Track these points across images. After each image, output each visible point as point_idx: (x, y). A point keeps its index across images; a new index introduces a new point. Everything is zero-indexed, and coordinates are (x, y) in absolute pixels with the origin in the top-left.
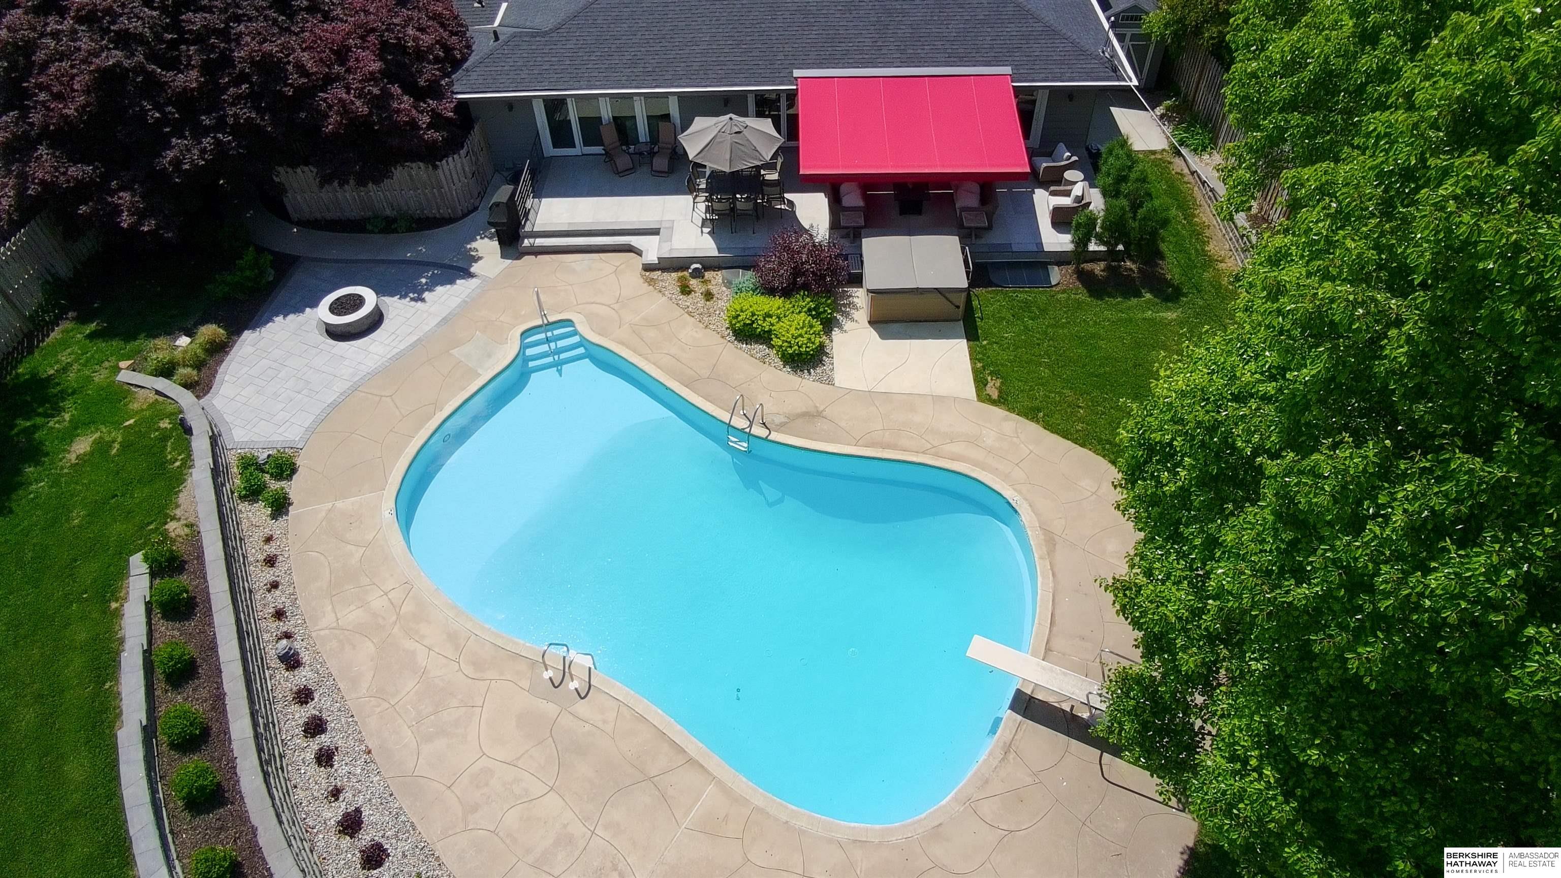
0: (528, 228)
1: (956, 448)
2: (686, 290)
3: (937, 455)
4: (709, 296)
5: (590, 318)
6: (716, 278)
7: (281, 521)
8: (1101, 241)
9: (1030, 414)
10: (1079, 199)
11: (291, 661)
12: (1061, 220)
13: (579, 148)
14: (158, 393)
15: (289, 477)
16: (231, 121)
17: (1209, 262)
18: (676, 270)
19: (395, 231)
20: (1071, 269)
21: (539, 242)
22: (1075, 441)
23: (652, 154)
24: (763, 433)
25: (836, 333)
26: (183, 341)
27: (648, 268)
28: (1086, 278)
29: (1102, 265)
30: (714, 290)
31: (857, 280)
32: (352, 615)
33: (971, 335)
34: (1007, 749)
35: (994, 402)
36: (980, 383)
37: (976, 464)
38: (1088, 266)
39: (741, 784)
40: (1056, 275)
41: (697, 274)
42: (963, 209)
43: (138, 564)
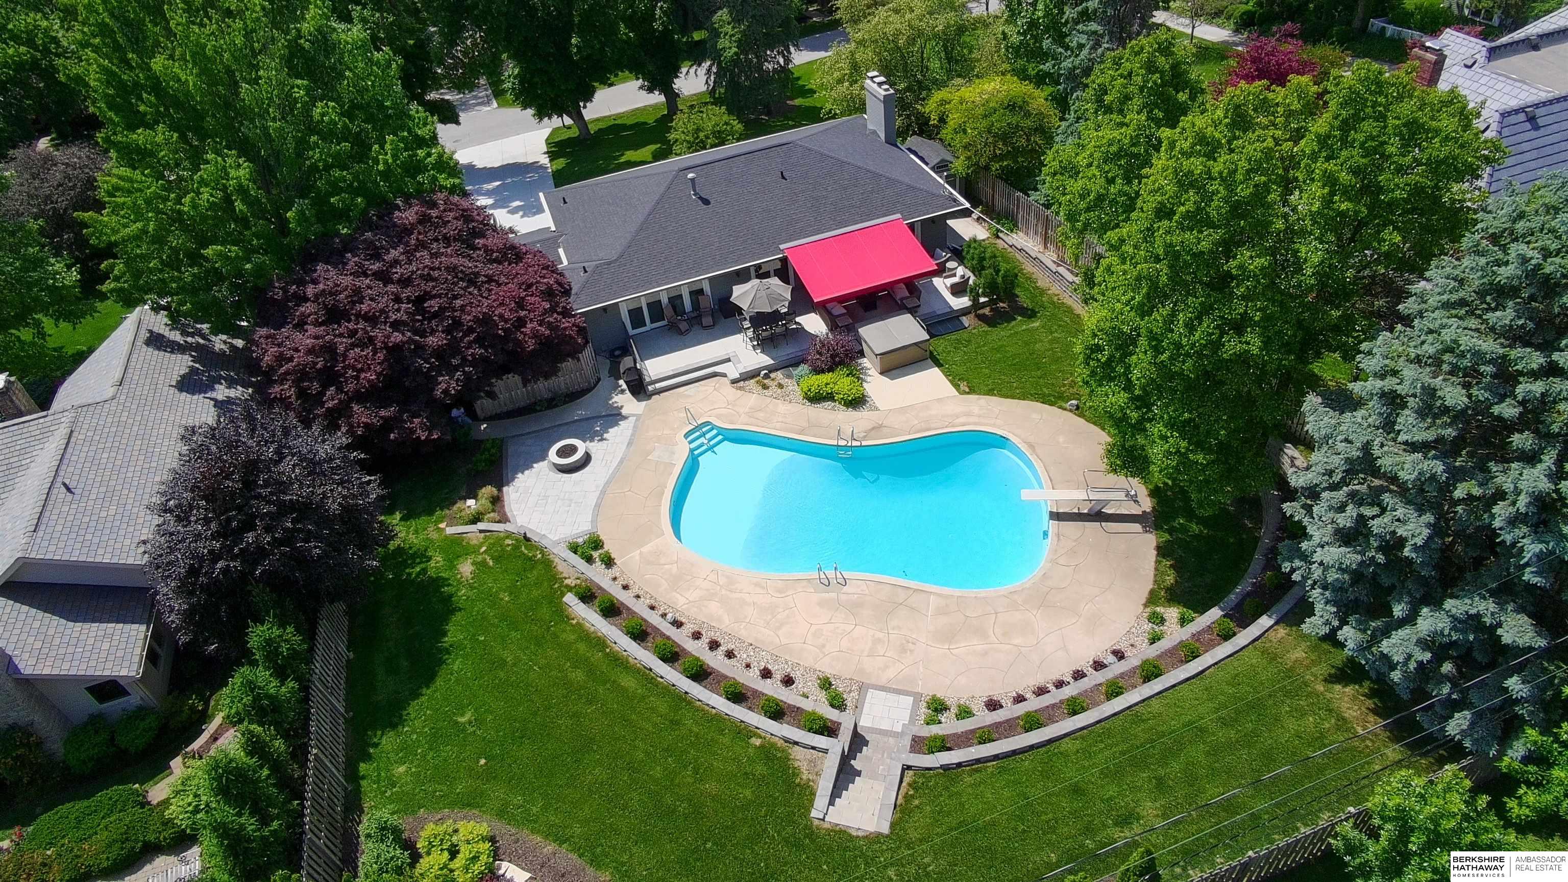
0: (648, 379)
1: (962, 420)
2: (765, 387)
3: (953, 426)
4: (780, 386)
5: (718, 417)
6: (779, 375)
7: (615, 568)
8: (984, 295)
9: (990, 392)
10: (963, 277)
11: (678, 624)
12: (957, 290)
13: (649, 326)
14: (481, 531)
15: (602, 547)
16: (470, 358)
17: (1043, 292)
18: (753, 377)
19: (556, 406)
20: (972, 315)
21: (658, 385)
22: (1019, 399)
23: (699, 317)
24: (858, 444)
25: (865, 384)
26: (471, 502)
27: (734, 382)
28: (982, 318)
29: (988, 308)
30: (782, 382)
31: (862, 354)
32: (693, 595)
33: (939, 364)
34: (1058, 535)
35: (968, 393)
36: (957, 386)
37: (975, 424)
38: (981, 312)
39: (947, 590)
40: (966, 321)
41: (767, 376)
42: (902, 299)
43: (570, 599)
